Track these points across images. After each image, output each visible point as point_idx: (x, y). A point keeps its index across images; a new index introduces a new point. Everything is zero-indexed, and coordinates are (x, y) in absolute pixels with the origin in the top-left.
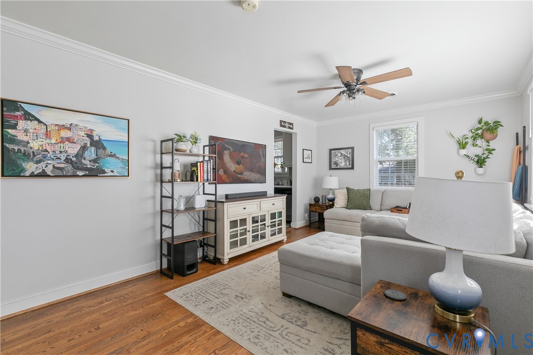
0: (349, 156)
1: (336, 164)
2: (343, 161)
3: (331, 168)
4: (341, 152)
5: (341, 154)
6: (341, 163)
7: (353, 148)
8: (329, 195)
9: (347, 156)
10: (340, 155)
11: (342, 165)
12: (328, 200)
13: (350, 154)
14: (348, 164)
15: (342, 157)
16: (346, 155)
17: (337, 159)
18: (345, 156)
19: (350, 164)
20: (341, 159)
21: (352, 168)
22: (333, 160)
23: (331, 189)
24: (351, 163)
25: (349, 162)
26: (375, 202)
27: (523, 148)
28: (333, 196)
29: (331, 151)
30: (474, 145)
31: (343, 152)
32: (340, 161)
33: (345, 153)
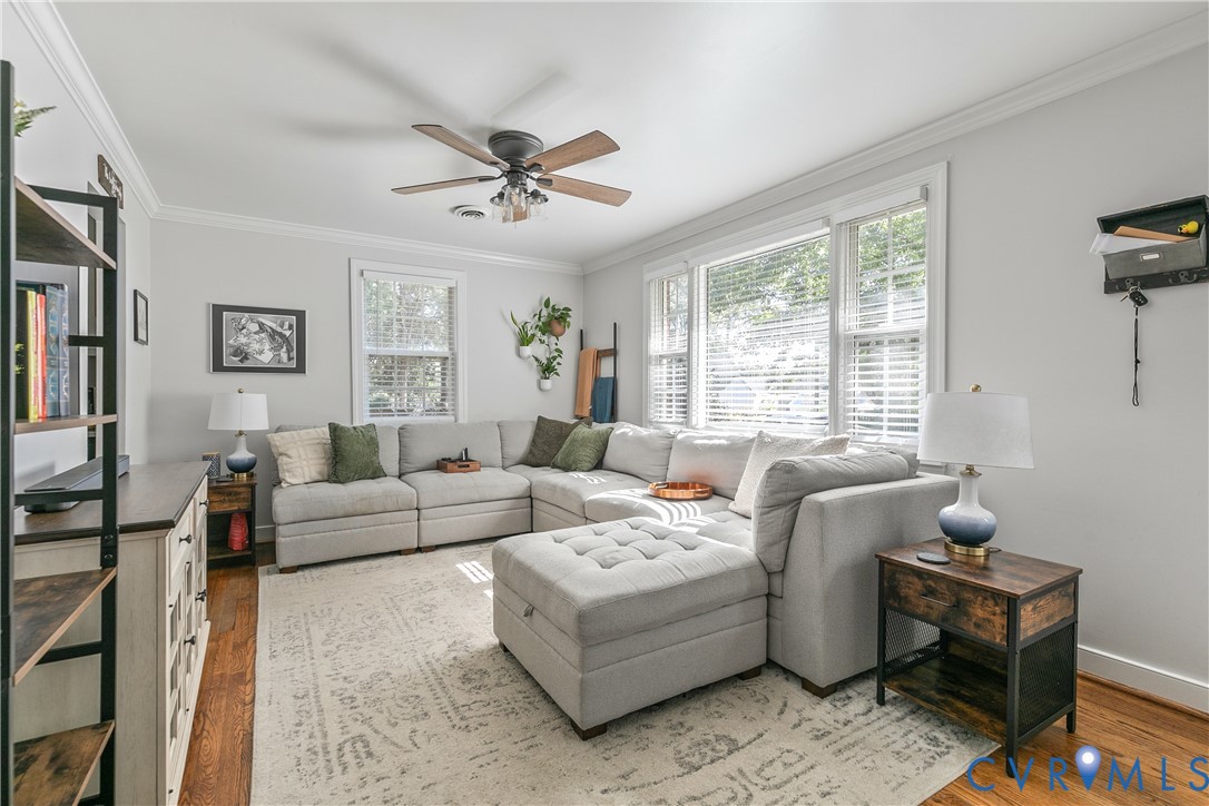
0: (288, 333)
1: (241, 353)
2: (267, 346)
3: (218, 366)
4: (260, 319)
5: (261, 326)
6: (261, 352)
7: (300, 316)
8: (234, 453)
9: (282, 335)
10: (255, 327)
11: (266, 358)
12: (231, 468)
13: (291, 327)
14: (284, 356)
15: (263, 335)
16: (279, 330)
17: (243, 340)
18: (273, 334)
19: (290, 359)
20: (260, 341)
21: (300, 368)
22: (230, 341)
23: (241, 433)
24: (294, 354)
25: (289, 351)
26: (389, 457)
27: (613, 353)
28: (251, 456)
29: (218, 311)
30: (542, 342)
31: (268, 320)
32: (256, 346)
33: (274, 326)
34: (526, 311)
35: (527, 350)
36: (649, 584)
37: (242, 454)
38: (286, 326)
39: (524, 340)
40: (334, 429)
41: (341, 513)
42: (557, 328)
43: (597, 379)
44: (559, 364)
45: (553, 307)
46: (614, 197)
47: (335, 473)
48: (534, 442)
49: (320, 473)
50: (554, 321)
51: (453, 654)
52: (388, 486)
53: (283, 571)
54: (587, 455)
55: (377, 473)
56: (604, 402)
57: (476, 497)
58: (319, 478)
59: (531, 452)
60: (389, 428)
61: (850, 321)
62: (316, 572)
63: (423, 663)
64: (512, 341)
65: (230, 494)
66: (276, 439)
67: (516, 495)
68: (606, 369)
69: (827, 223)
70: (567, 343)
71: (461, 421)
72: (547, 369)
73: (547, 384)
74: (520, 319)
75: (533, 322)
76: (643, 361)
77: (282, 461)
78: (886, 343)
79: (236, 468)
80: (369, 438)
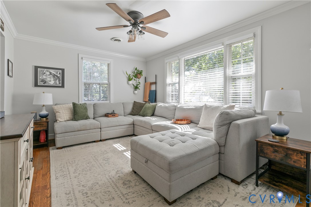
0: (59, 75)
1: (44, 81)
2: (52, 79)
3: (36, 85)
4: (50, 71)
5: (50, 73)
6: (50, 81)
7: (63, 70)
8: (41, 111)
9: (57, 76)
10: (48, 73)
11: (52, 83)
12: (40, 117)
13: (60, 74)
14: (58, 82)
15: (51, 76)
16: (56, 74)
17: (44, 77)
18: (54, 76)
19: (59, 83)
20: (50, 78)
21: (63, 86)
22: (40, 77)
23: (44, 106)
24: (61, 82)
25: (59, 81)
26: (90, 113)
27: (155, 83)
28: (47, 113)
29: (36, 68)
30: (135, 80)
31: (52, 71)
32: (49, 79)
33: (54, 73)
34: (130, 72)
35: (131, 82)
36: (189, 151)
37: (44, 112)
38: (58, 73)
39: (129, 79)
40: (74, 104)
41: (77, 130)
42: (139, 76)
43: (150, 91)
44: (139, 86)
45: (138, 70)
46: (162, 34)
47: (74, 118)
48: (133, 108)
49: (70, 118)
50: (138, 74)
51: (118, 175)
52: (91, 121)
53: (58, 148)
54: (150, 112)
55: (87, 118)
56: (153, 97)
57: (118, 124)
58: (69, 119)
59: (132, 111)
60: (91, 104)
61: (230, 72)
62: (69, 149)
63: (109, 179)
64: (126, 80)
65: (40, 125)
66: (56, 108)
67: (129, 124)
68: (153, 88)
69: (223, 45)
70: (142, 80)
71: (111, 102)
72: (136, 88)
73: (136, 92)
74: (129, 73)
75: (132, 74)
76: (165, 85)
77: (57, 114)
78: (241, 78)
79: (42, 117)
80: (85, 107)
